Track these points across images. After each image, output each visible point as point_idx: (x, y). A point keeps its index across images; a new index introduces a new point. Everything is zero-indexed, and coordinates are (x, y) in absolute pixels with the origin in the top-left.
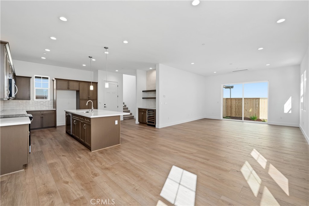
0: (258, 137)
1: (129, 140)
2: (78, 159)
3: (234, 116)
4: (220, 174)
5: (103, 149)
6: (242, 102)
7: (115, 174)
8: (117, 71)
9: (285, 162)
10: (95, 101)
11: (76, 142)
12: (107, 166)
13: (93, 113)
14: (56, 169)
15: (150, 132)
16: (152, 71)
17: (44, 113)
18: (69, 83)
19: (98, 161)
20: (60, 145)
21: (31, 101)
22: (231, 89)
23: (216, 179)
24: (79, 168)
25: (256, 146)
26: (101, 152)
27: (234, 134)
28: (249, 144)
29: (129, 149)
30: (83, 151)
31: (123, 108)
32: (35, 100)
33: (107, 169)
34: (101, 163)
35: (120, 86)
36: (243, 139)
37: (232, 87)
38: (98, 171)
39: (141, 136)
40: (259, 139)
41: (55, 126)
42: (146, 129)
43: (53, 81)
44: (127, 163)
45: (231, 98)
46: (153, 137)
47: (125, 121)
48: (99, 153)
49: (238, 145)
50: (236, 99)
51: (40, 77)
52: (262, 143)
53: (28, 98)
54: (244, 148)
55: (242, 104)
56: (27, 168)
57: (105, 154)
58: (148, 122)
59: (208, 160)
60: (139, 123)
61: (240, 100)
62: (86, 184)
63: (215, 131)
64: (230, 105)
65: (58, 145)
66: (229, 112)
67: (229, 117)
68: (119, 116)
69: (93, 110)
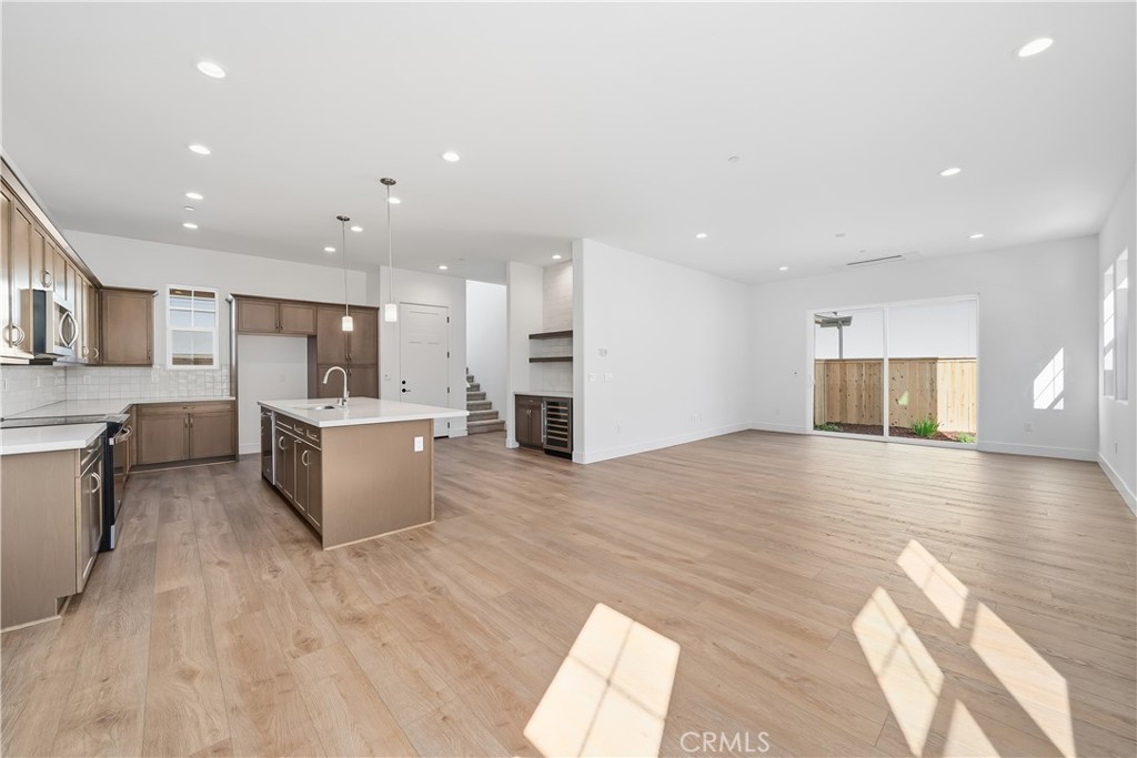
0: (945, 501)
1: (470, 507)
2: (267, 577)
3: (853, 420)
4: (792, 655)
5: (366, 539)
6: (881, 371)
7: (379, 644)
8: (443, 268)
9: (1057, 602)
10: (370, 372)
11: (284, 515)
12: (362, 608)
13: (348, 412)
14: (175, 616)
15: (550, 480)
16: (560, 266)
17: (197, 410)
18: (279, 312)
19: (335, 585)
20: (226, 523)
21: (155, 373)
22: (844, 328)
23: (775, 679)
24: (258, 614)
25: (938, 533)
26: (357, 553)
27: (852, 489)
28: (912, 528)
29: (460, 541)
30: (294, 547)
31: (468, 396)
32: (170, 365)
33: (358, 620)
34: (342, 597)
35: (455, 319)
36: (888, 506)
37: (847, 321)
38: (321, 627)
39: (514, 494)
40: (948, 508)
41: (233, 456)
42: (539, 466)
43: (230, 303)
44: (439, 597)
45: (844, 357)
46: (559, 495)
47: (472, 438)
48: (349, 554)
49: (867, 530)
50: (859, 363)
51: (188, 293)
52: (958, 523)
53: (146, 362)
54: (889, 543)
55: (880, 380)
56: (75, 611)
57: (370, 559)
58: (548, 443)
59: (748, 590)
60: (517, 445)
61: (875, 364)
62: (258, 683)
63: (781, 475)
64: (838, 382)
65: (217, 524)
66: (837, 407)
67: (836, 424)
68: (430, 421)
69: (348, 399)
